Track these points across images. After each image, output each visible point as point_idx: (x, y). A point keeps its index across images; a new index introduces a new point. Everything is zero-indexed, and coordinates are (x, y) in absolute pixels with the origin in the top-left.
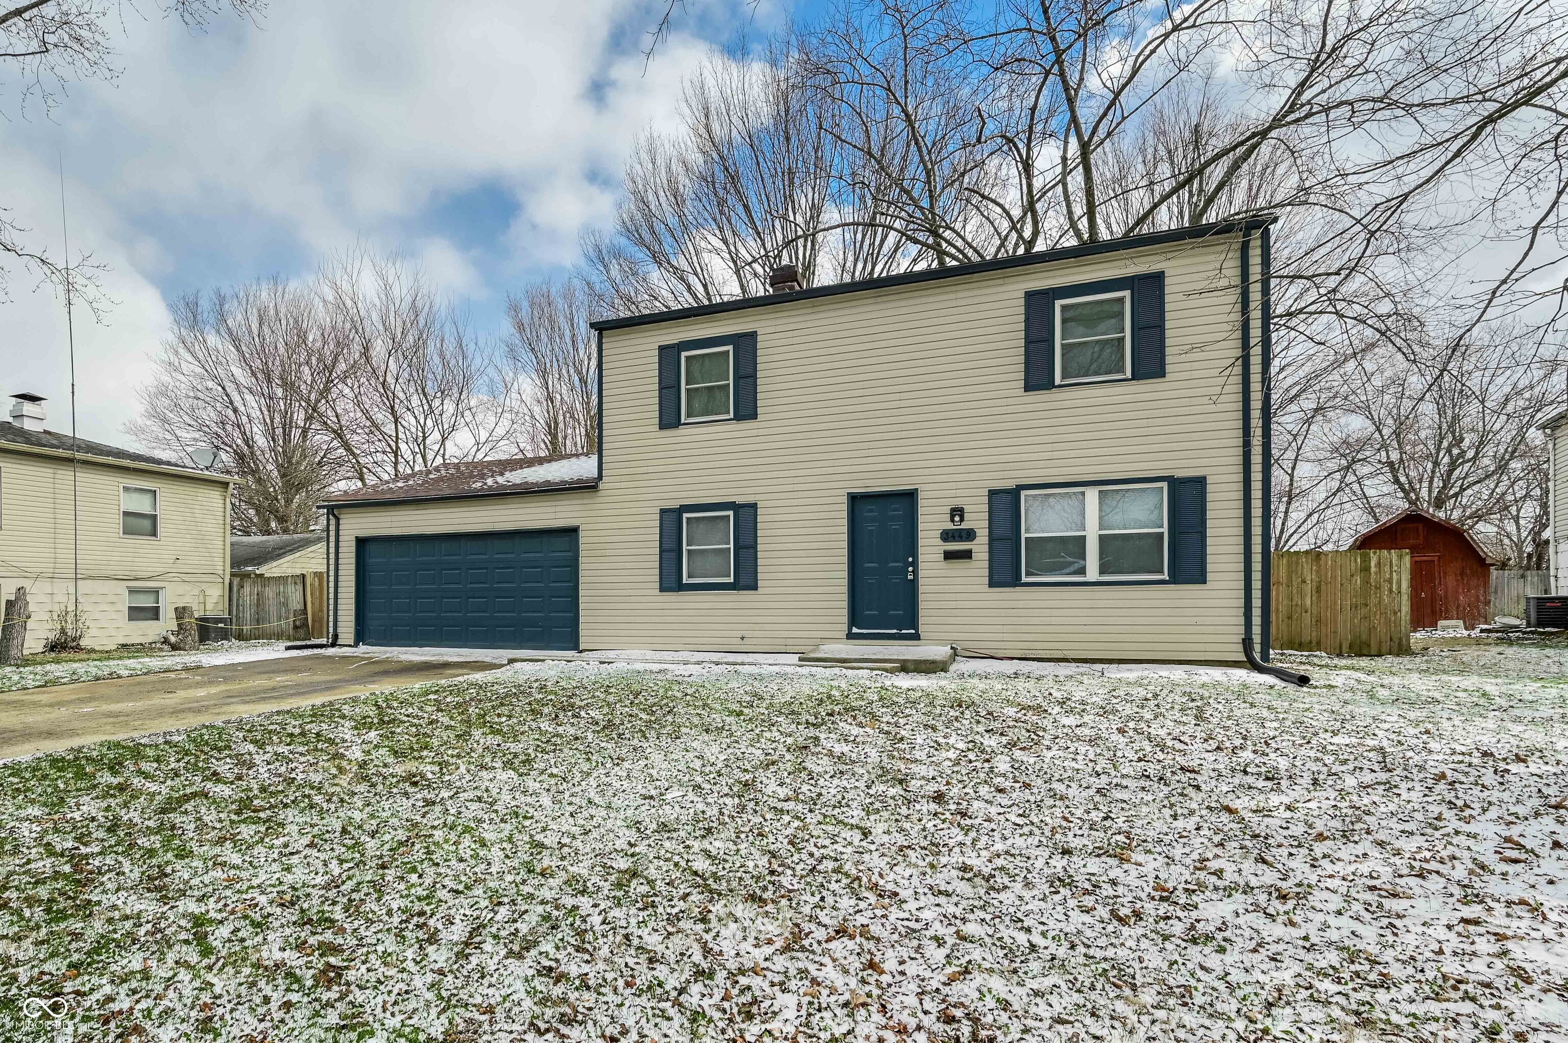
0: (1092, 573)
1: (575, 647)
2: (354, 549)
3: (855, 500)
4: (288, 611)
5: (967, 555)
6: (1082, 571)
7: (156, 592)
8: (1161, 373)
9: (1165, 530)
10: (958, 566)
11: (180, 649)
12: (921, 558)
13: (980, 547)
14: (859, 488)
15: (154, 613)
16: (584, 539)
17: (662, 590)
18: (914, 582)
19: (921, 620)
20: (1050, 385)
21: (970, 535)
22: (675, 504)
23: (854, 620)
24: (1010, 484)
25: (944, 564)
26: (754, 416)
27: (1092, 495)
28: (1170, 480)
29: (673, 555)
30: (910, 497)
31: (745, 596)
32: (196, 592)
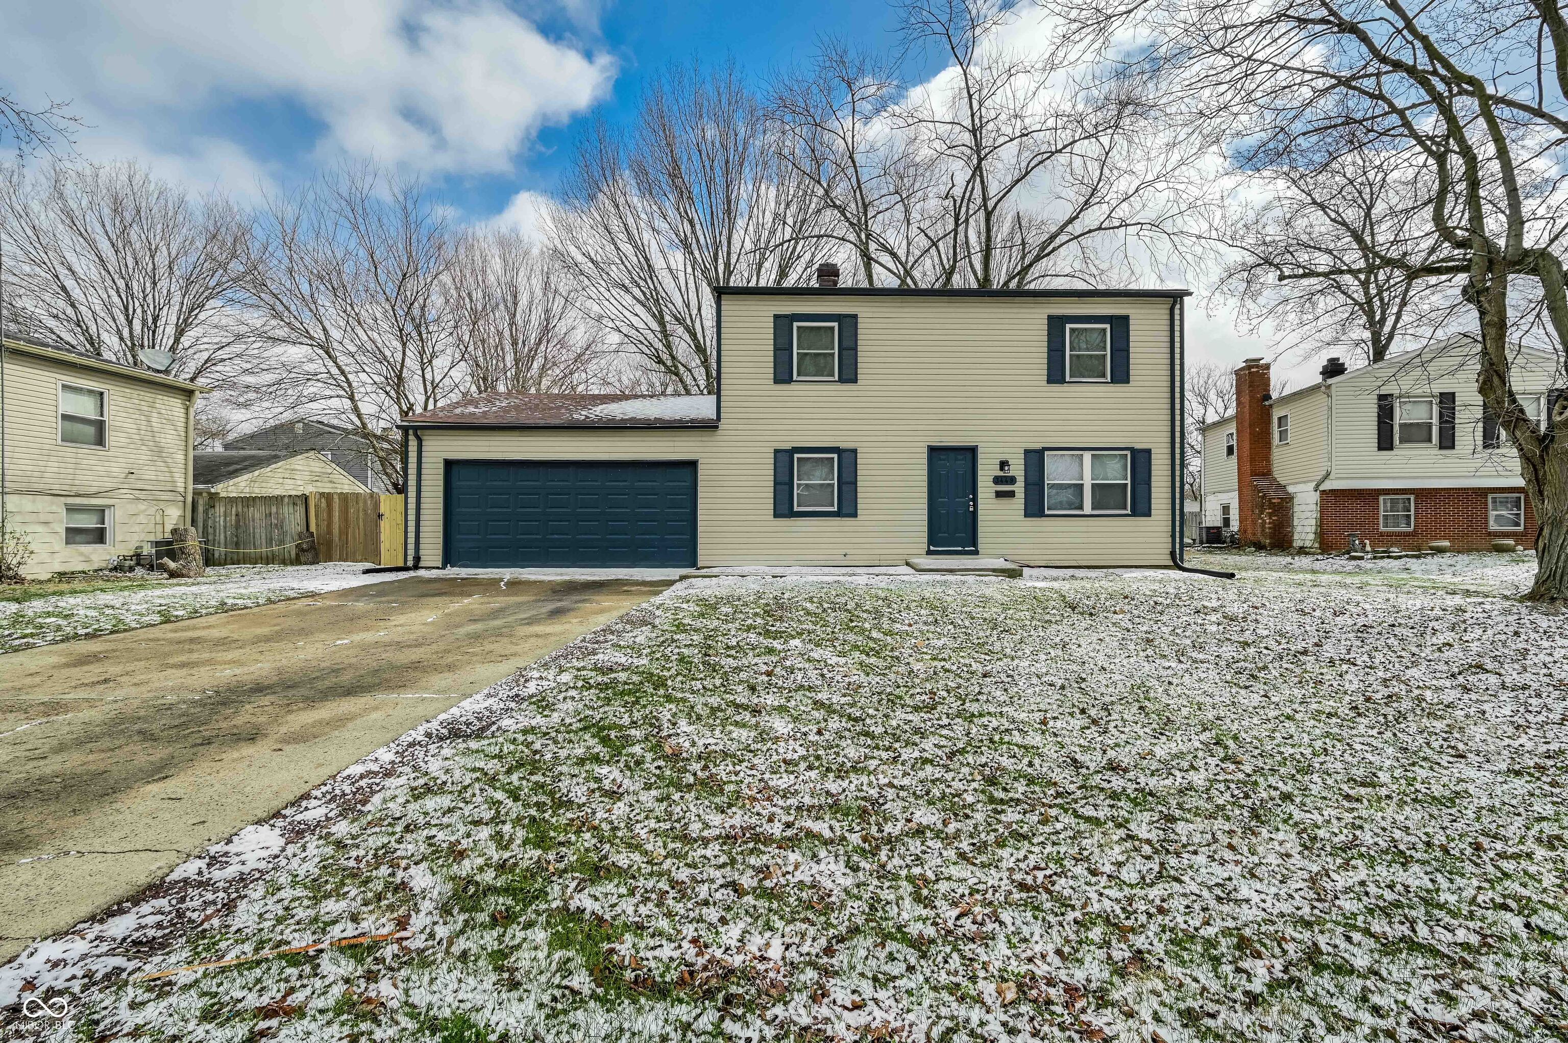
0: (1088, 509)
1: (693, 564)
2: (442, 471)
3: (934, 451)
4: (284, 533)
5: (1011, 494)
6: (1081, 507)
7: (101, 511)
8: (1127, 381)
9: (1129, 482)
10: (1005, 502)
11: (183, 576)
12: (980, 495)
13: (1019, 488)
14: (936, 442)
15: (99, 536)
16: (703, 472)
17: (776, 515)
18: (975, 513)
19: (980, 540)
20: (1062, 381)
21: (1012, 480)
22: (788, 446)
23: (931, 542)
24: (1038, 446)
25: (995, 501)
26: (855, 381)
27: (1087, 456)
28: (1132, 450)
29: (786, 487)
30: (972, 451)
31: (848, 522)
32: (152, 511)
